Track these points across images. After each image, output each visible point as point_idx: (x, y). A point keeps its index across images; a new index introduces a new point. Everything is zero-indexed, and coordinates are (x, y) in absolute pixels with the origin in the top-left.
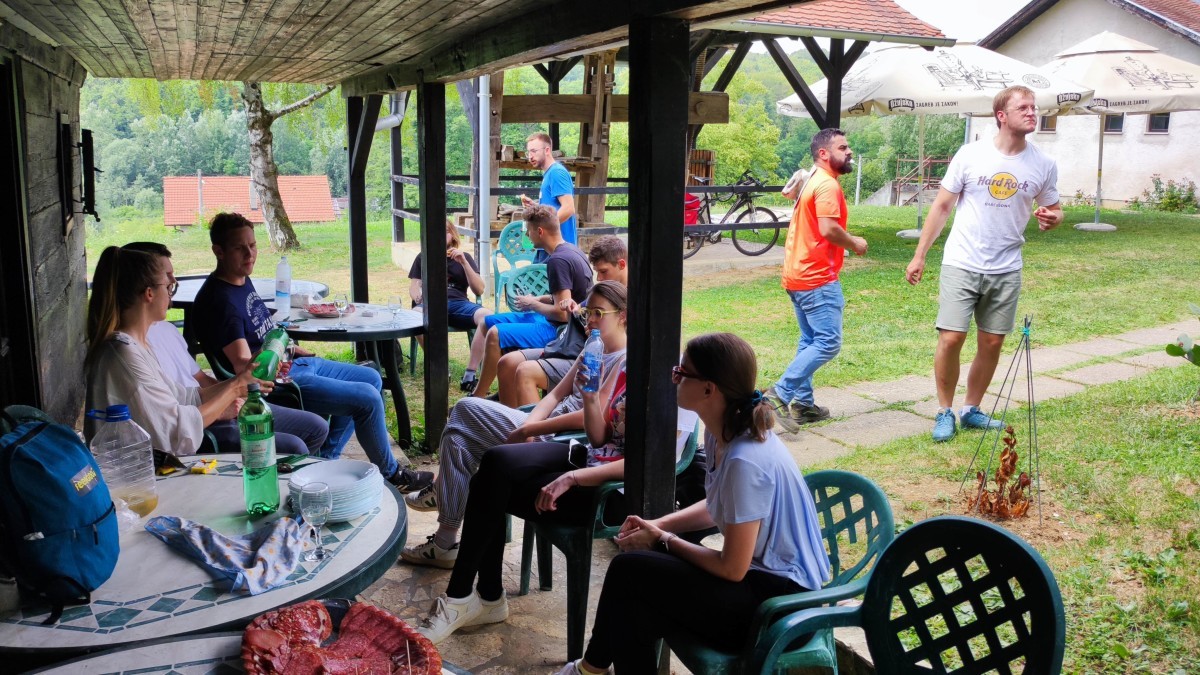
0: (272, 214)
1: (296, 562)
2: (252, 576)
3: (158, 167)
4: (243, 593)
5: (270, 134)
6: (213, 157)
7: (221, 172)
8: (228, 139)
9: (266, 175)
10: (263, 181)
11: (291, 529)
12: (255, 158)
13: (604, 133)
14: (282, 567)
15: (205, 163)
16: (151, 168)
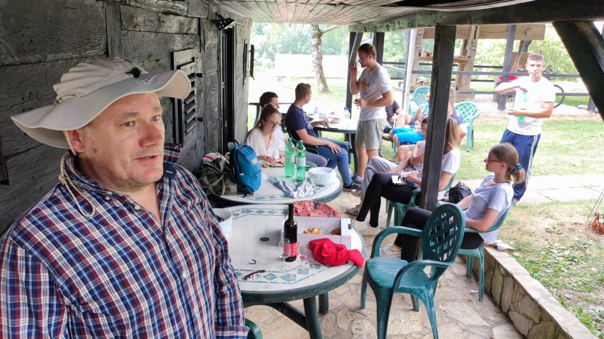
0: (319, 76)
1: (307, 193)
2: (295, 194)
3: (273, 49)
4: (292, 197)
5: (321, 40)
6: (297, 45)
7: (300, 52)
8: (304, 36)
9: (318, 59)
10: (316, 61)
11: (307, 184)
12: (314, 51)
13: (474, 45)
14: (303, 193)
15: (293, 47)
16: (270, 49)
